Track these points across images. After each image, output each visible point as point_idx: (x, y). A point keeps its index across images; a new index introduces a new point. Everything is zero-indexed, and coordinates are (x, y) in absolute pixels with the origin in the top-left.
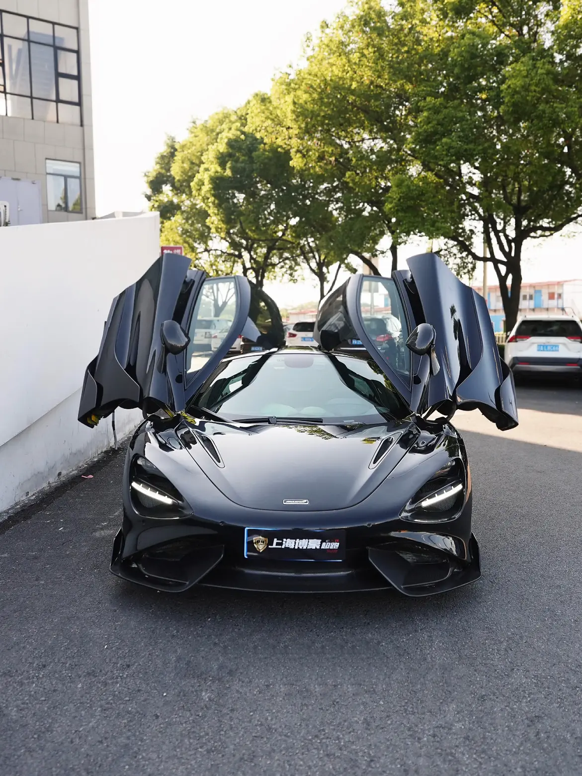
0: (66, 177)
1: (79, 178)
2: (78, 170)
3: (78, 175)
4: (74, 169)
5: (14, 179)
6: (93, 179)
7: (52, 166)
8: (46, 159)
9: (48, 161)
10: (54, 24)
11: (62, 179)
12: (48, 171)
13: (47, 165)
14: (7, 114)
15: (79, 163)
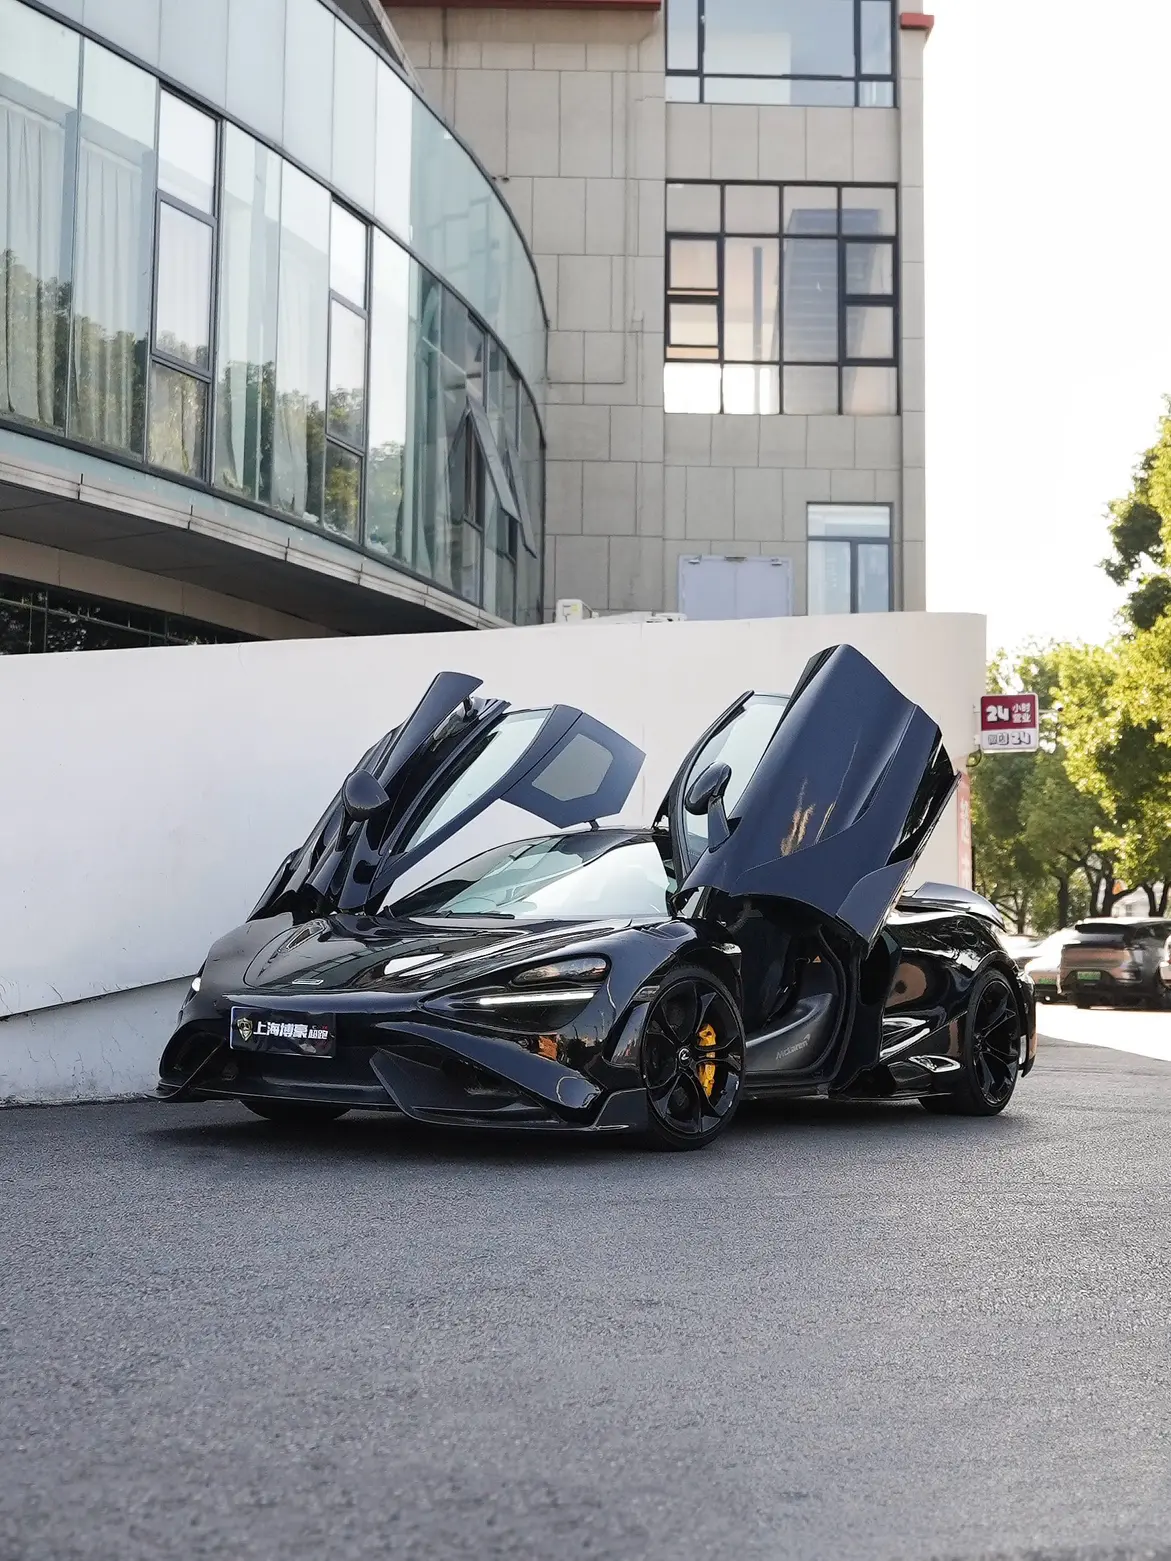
0: (855, 542)
1: (887, 541)
2: (886, 522)
3: (886, 534)
4: (875, 520)
5: (729, 559)
6: (921, 541)
7: (822, 519)
8: (809, 503)
9: (812, 508)
10: (839, 185)
11: (846, 548)
12: (812, 532)
13: (810, 517)
14: (722, 411)
15: (890, 505)
